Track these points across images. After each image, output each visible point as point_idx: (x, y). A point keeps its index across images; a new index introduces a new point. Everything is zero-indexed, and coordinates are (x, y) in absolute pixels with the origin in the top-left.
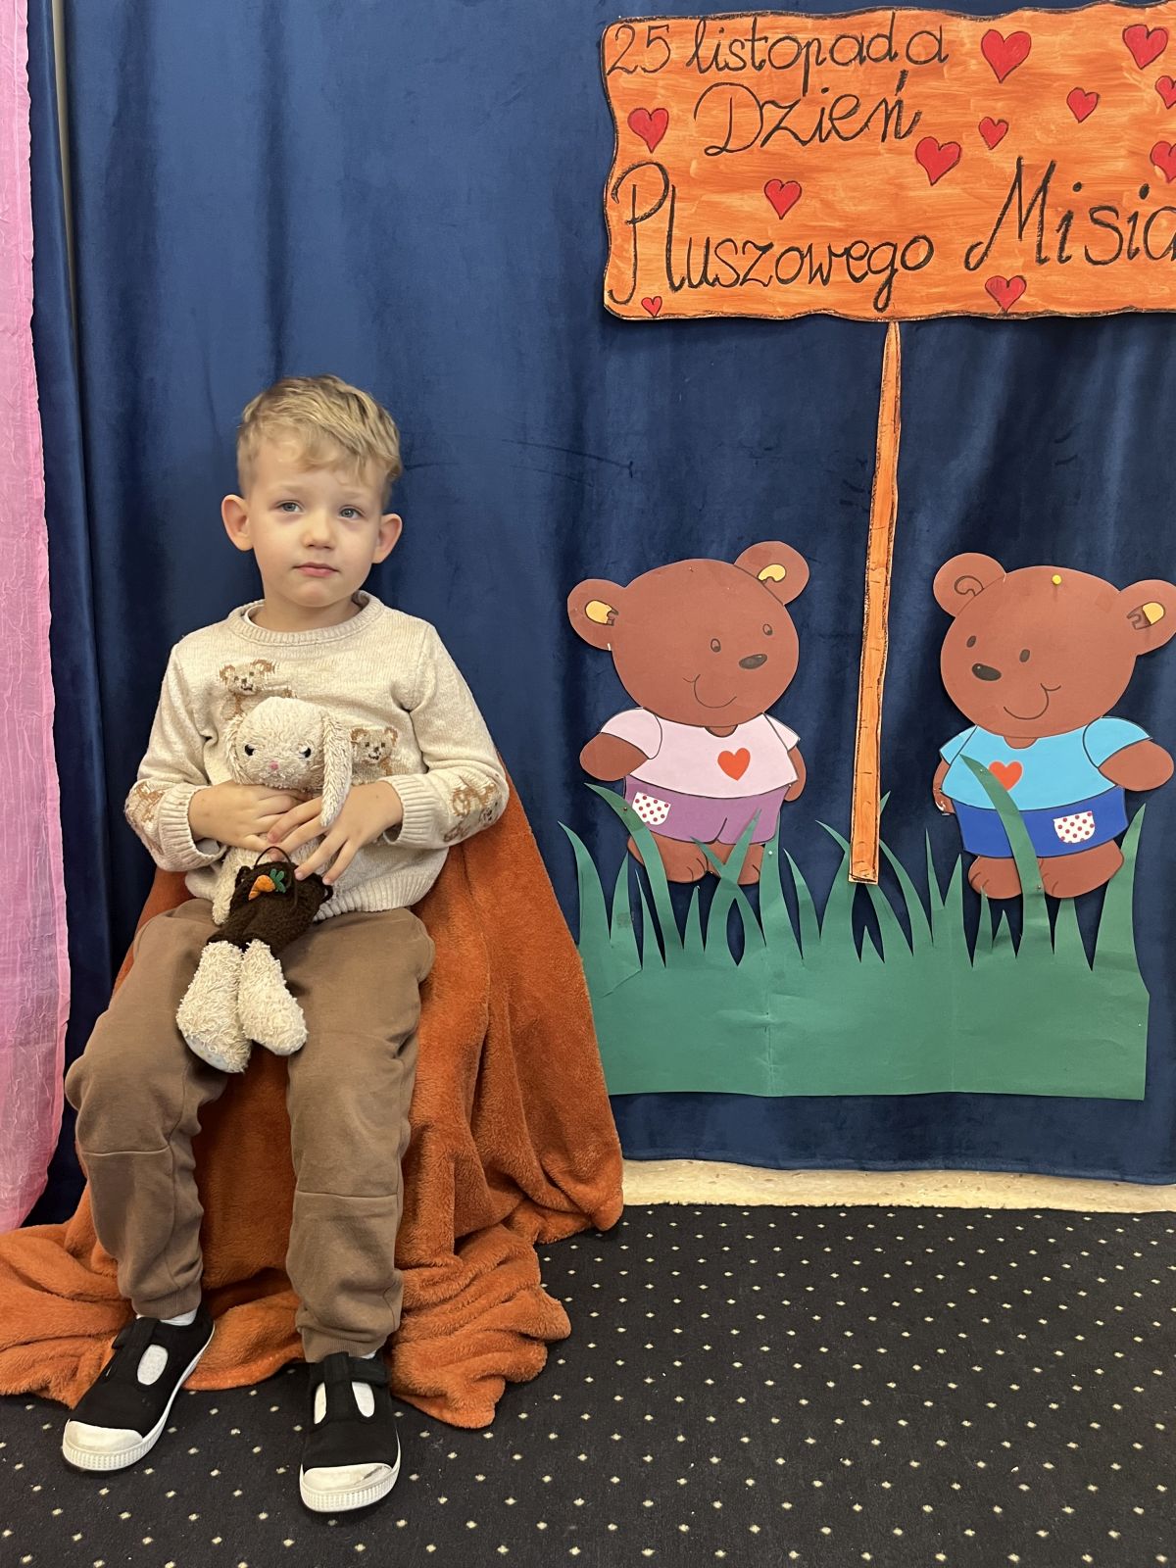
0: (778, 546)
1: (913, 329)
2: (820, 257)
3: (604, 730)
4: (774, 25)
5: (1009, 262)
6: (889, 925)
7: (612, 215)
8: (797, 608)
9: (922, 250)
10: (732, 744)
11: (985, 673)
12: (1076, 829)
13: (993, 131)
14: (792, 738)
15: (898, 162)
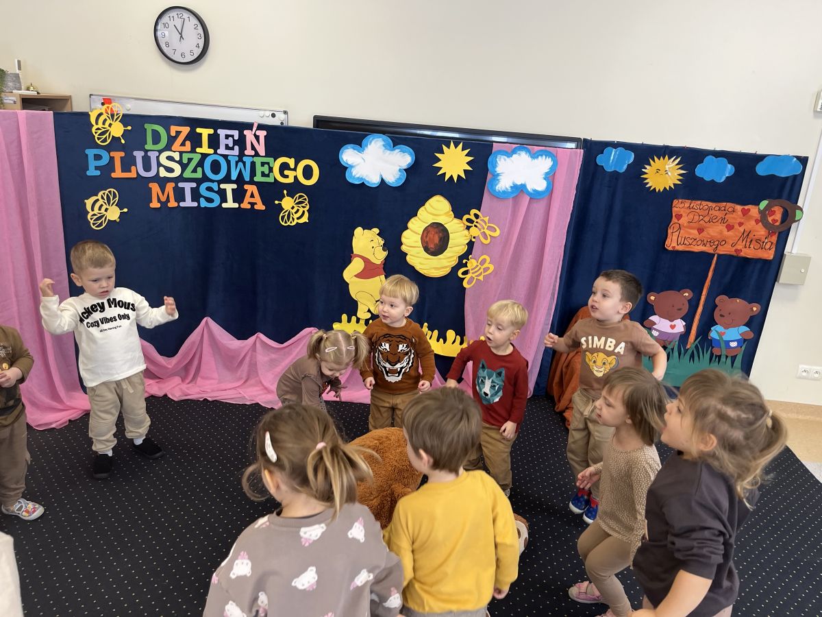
0: (688, 290)
1: (719, 256)
2: (705, 242)
3: (650, 318)
4: (704, 203)
5: (739, 247)
6: (696, 358)
7: (669, 231)
8: (689, 301)
9: (724, 242)
10: (673, 323)
11: (722, 316)
12: (734, 344)
13: (741, 224)
14: (684, 324)
15: (723, 228)
